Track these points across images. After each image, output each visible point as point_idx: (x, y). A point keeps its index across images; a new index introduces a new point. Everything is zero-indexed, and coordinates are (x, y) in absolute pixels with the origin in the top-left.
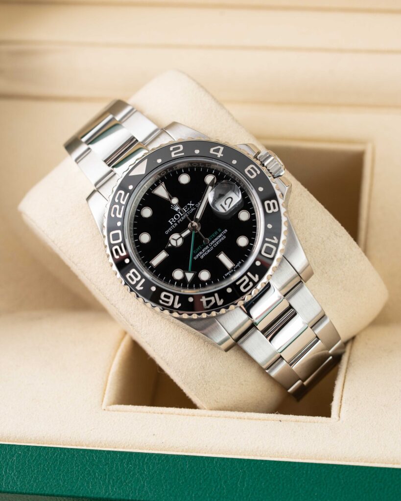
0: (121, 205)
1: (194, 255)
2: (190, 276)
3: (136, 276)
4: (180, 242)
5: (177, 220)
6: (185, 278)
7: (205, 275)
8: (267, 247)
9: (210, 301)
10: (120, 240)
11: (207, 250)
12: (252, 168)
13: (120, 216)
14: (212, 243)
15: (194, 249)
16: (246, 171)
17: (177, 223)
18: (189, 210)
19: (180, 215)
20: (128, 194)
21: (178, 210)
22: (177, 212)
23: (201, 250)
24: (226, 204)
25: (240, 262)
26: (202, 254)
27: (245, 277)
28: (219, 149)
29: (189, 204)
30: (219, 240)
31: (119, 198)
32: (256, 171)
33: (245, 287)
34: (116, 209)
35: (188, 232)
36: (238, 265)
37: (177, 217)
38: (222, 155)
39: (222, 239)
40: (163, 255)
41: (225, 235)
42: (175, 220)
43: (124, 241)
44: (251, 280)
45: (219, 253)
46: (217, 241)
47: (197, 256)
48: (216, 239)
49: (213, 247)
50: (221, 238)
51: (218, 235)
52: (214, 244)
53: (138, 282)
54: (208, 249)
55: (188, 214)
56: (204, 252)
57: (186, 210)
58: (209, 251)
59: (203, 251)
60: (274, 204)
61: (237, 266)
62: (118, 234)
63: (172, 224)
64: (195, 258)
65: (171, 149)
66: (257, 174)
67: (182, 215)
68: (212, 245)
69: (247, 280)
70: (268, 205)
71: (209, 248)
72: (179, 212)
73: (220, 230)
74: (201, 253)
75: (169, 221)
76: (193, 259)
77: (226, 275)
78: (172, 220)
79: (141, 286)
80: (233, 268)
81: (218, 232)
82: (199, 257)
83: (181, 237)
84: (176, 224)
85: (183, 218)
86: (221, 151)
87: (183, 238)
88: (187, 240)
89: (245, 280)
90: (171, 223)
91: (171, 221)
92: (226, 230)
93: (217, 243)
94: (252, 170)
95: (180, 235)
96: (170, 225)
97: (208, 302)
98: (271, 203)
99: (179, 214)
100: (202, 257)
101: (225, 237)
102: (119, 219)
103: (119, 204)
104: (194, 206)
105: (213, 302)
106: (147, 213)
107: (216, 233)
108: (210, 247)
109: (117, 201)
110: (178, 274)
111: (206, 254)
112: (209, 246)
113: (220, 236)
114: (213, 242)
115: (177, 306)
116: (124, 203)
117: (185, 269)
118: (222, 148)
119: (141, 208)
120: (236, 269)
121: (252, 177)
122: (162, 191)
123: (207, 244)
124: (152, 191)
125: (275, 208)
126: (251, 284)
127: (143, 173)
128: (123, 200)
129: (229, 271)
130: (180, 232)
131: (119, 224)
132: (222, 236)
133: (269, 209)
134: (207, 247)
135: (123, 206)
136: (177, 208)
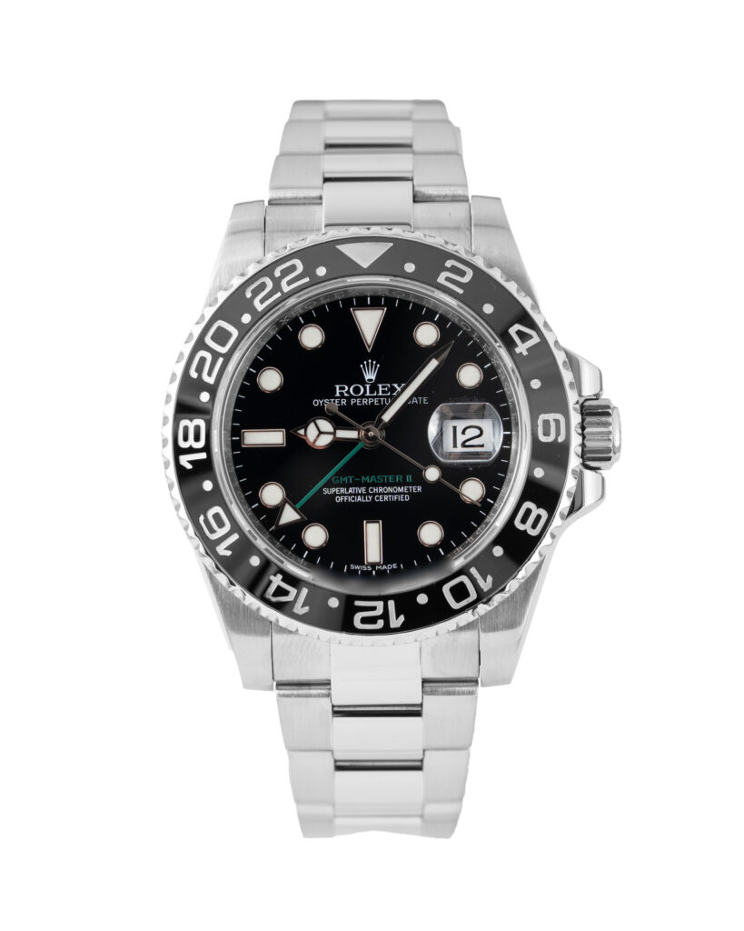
0: (277, 288)
1: (329, 484)
2: (289, 515)
3: (197, 438)
4: (324, 441)
5: (351, 397)
6: (278, 510)
7: (315, 536)
8: (462, 585)
9: (286, 593)
10: (224, 350)
11: (357, 495)
12: (557, 422)
13: (260, 307)
14: (375, 490)
15: (338, 474)
16: (543, 417)
17: (349, 402)
18: (387, 397)
19: (365, 392)
20: (307, 280)
21: (370, 380)
22: (363, 382)
23: (347, 486)
24: (463, 432)
25: (395, 566)
26: (342, 495)
27: (380, 605)
28: (530, 337)
29: (396, 385)
30: (393, 494)
31: (285, 273)
32: (558, 433)
33: (364, 620)
34: (263, 286)
35: (352, 434)
36: (388, 568)
37: (357, 390)
38: (525, 353)
39: (401, 498)
40: (275, 438)
41: (411, 494)
42: (348, 392)
43: (228, 357)
44: (385, 616)
45: (372, 519)
46: (387, 494)
47: (333, 490)
48: (390, 489)
49: (373, 499)
50: (400, 494)
51: (400, 485)
52: (379, 494)
53: (191, 450)
54: (361, 494)
55: (380, 401)
56: (350, 495)
57: (383, 392)
58: (359, 499)
59: (350, 491)
60: (539, 517)
61: (385, 567)
62: (229, 335)
63: (338, 395)
64: (326, 491)
65: (449, 264)
66: (556, 439)
67: (368, 394)
68: (374, 495)
69: (379, 612)
70: (528, 512)
71: (365, 495)
72: (368, 386)
73: (409, 478)
74: (343, 490)
75: (338, 387)
76: (320, 490)
77: (352, 567)
78: (344, 388)
79: (190, 462)
80: (373, 565)
81: (404, 479)
82: (335, 494)
83: (334, 434)
84: (344, 402)
85: (365, 401)
86: (530, 343)
87: (334, 438)
88: (339, 447)
89: (374, 608)
90: (338, 391)
91: (340, 388)
92: (420, 489)
93: (386, 498)
94: (553, 424)
95: (335, 429)
96: (331, 395)
97: (280, 592)
98: (536, 511)
99: (365, 388)
100: (339, 499)
101: (407, 498)
102: (252, 310)
103: (277, 282)
105: (290, 598)
106: (312, 337)
107: (399, 478)
108: (368, 494)
109: (277, 273)
110: (272, 494)
111: (350, 499)
112: (367, 490)
113: (400, 489)
114: (381, 490)
115: (222, 550)
116: (286, 289)
117: (291, 498)
118: (536, 340)
119: (309, 318)
120: (379, 572)
121: (543, 439)
122: (369, 322)
123: (367, 485)
124: (353, 306)
125: (534, 526)
126: (380, 624)
127: (365, 265)
128: (289, 283)
129: (363, 564)
130: (338, 423)
131: (246, 318)
132: (404, 494)
133: (524, 521)
134: (363, 490)
135: (279, 294)
136: (370, 375)
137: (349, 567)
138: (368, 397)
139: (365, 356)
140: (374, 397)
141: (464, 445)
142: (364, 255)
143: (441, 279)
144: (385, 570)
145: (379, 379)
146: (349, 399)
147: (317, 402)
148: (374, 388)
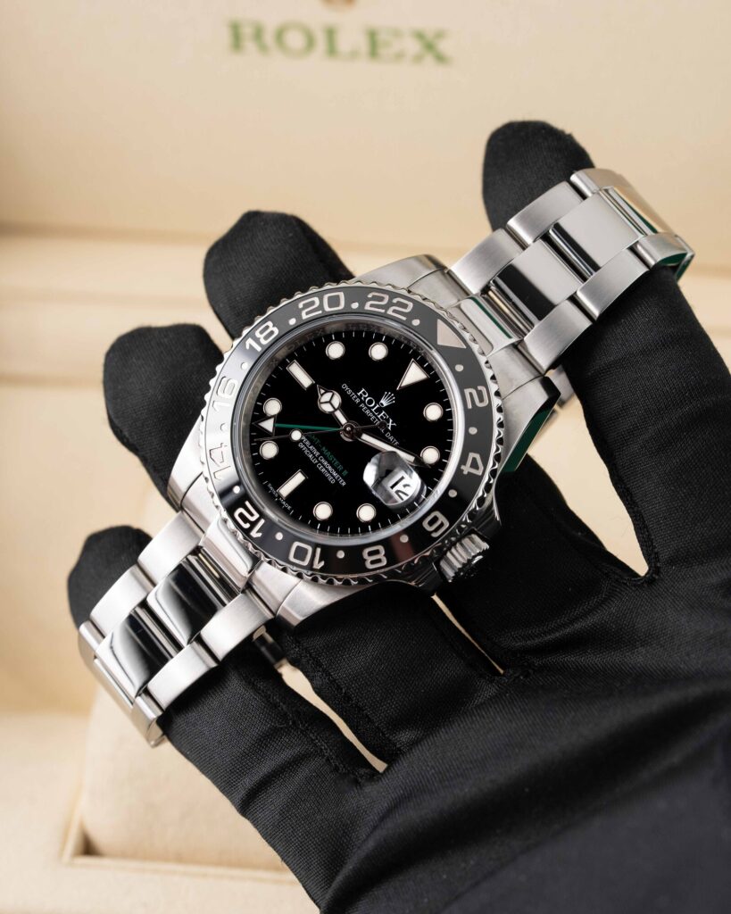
0: (386, 307)
2: (268, 425)
3: (266, 338)
4: (327, 408)
5: (364, 402)
6: (265, 417)
7: (269, 450)
8: (306, 551)
9: (222, 460)
10: (327, 309)
11: (312, 453)
13: (367, 308)
14: (323, 460)
16: (438, 514)
17: (360, 403)
18: (381, 422)
19: (373, 407)
20: (404, 318)
21: (382, 404)
22: (378, 402)
25: (289, 507)
26: (305, 445)
27: (257, 516)
28: (477, 468)
29: (391, 421)
30: (329, 472)
31: (399, 304)
32: (436, 530)
33: (241, 515)
34: (381, 299)
35: (343, 420)
36: (285, 505)
37: (370, 402)
38: (465, 473)
39: (330, 478)
40: (305, 380)
41: (337, 482)
42: (365, 398)
43: (326, 315)
44: (253, 524)
45: (304, 473)
46: (326, 469)
47: (303, 438)
48: (330, 468)
49: (317, 463)
50: (332, 475)
51: (337, 471)
52: (322, 465)
53: (257, 341)
54: (314, 455)
55: (374, 420)
56: (309, 449)
57: (382, 417)
58: (310, 456)
59: (311, 447)
60: (380, 561)
61: (284, 503)
62: (338, 305)
63: (359, 394)
65: (481, 388)
66: (432, 532)
67: (373, 410)
68: (319, 462)
69: (252, 519)
70: (377, 552)
71: (315, 457)
72: (377, 406)
73: (345, 473)
75: (363, 390)
77: (270, 485)
78: (365, 394)
79: (250, 345)
80: (280, 496)
81: (343, 470)
82: (302, 441)
83: (335, 410)
84: (358, 401)
85: (367, 412)
86: (473, 471)
87: (333, 412)
88: (330, 419)
89: (252, 515)
90: (361, 392)
91: (364, 392)
92: (344, 484)
93: (323, 470)
94: (439, 523)
95: (338, 408)
96: (356, 391)
98: (382, 556)
99: (375, 405)
100: (301, 446)
101: (333, 482)
102: (362, 305)
103: (390, 304)
104: (387, 430)
105: (221, 465)
106: (378, 352)
107: (340, 468)
108: (317, 458)
109: (395, 301)
110: (273, 407)
111: (306, 451)
112: (319, 456)
113: (335, 474)
114: (326, 463)
116: (390, 312)
117: (279, 418)
118: (479, 473)
119: (388, 342)
120: (279, 501)
121: (425, 524)
122: (414, 374)
123: (322, 454)
124: (415, 359)
125: (373, 562)
126: (247, 526)
127: (440, 342)
128: (394, 311)
129: (276, 489)
130: (343, 407)
131: (355, 306)
132: (334, 478)
133: (370, 554)
134: (317, 454)
135: (383, 311)
136: (384, 402)
137: (267, 484)
138: (371, 412)
139: (394, 391)
140: (374, 414)
141: (397, 492)
142: (445, 337)
143: (467, 391)
144: (283, 505)
145: (386, 409)
146: (362, 402)
147: (345, 387)
148: (379, 410)
